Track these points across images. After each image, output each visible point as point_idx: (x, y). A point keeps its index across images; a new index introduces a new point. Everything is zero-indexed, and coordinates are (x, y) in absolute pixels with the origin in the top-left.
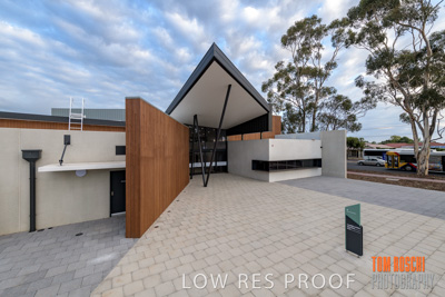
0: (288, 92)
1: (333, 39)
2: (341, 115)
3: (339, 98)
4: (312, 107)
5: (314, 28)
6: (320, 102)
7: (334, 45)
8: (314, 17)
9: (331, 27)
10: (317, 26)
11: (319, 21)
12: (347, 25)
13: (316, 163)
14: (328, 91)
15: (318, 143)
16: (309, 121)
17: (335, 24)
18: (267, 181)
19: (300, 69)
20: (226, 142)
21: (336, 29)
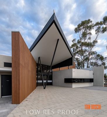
0: (77, 53)
1: (96, 30)
2: (100, 62)
3: (98, 55)
4: (87, 59)
5: (89, 25)
6: (90, 57)
7: (96, 34)
8: (89, 20)
9: (96, 25)
10: (90, 24)
11: (91, 22)
12: (102, 24)
13: (91, 80)
14: (93, 53)
15: (92, 72)
16: (86, 65)
17: (97, 24)
18: (72, 87)
19: (83, 43)
20: (52, 72)
21: (98, 26)
